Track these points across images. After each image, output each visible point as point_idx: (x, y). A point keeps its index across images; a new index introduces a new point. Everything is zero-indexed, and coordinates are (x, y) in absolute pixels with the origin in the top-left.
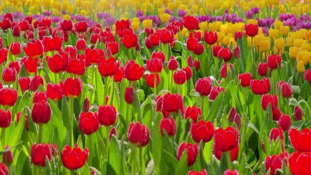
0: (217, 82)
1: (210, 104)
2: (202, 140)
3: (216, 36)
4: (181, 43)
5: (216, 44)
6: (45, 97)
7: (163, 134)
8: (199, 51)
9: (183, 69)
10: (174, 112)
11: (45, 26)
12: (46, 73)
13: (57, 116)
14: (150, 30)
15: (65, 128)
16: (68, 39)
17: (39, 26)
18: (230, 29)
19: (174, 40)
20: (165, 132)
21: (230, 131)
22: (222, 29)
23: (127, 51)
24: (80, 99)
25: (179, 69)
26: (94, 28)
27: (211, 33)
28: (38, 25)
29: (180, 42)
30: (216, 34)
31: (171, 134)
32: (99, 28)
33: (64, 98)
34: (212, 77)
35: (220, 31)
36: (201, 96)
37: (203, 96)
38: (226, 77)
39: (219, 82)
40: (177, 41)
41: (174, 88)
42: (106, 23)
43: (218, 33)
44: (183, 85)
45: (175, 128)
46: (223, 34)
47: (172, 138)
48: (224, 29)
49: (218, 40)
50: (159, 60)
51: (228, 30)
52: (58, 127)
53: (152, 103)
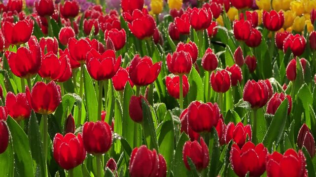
0: (282, 88)
1: (269, 120)
2: (248, 172)
3: (282, 17)
4: (226, 30)
5: (282, 30)
6: (3, 115)
7: (188, 167)
8: (254, 42)
9: (228, 69)
10: (206, 132)
11: (13, 11)
12: (6, 77)
13: (23, 143)
14: (178, 12)
15: (34, 162)
16: (49, 29)
17: (3, 11)
18: (306, 7)
19: (215, 26)
20: (191, 162)
21: (291, 155)
22: (293, 6)
23: (141, 44)
24: (61, 118)
25: (220, 69)
26: (91, 12)
27: (273, 13)
28: (2, 9)
29: (224, 28)
30: (281, 14)
31: (201, 165)
32: (99, 12)
33: (33, 114)
34: (272, 80)
35: (289, 9)
36: (252, 107)
37: (255, 108)
38: (295, 79)
39: (285, 88)
40: (220, 27)
41: (213, 99)
42: (112, 5)
43: (285, 14)
44: (227, 93)
45: (208, 156)
46: (294, 15)
47: (203, 172)
48: (296, 6)
49: (285, 24)
50: (186, 54)
51: (303, 8)
52: (24, 161)
53: (174, 119)
